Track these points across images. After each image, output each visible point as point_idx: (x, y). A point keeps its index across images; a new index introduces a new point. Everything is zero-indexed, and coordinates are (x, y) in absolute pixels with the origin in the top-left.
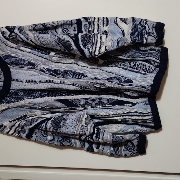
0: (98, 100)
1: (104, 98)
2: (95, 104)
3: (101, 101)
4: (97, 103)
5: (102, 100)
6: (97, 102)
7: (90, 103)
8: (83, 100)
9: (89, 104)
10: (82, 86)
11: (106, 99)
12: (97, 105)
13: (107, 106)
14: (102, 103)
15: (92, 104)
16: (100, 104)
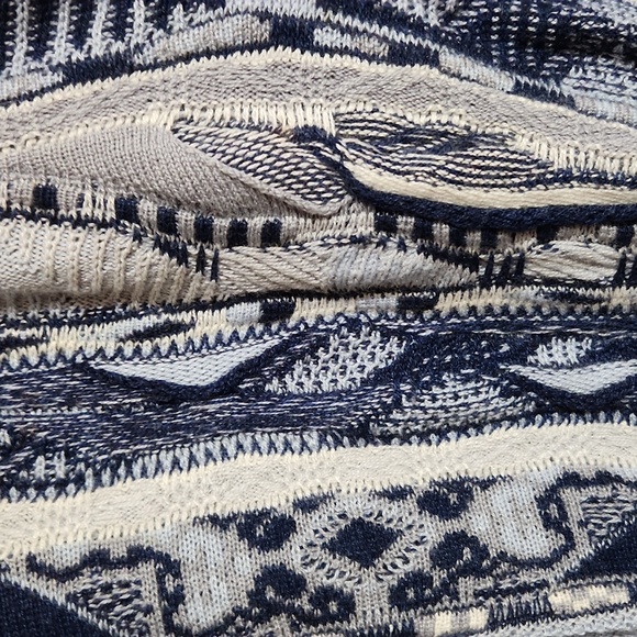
0: (434, 530)
1: (486, 484)
2: (397, 598)
3: (472, 542)
4: (418, 580)
5: (476, 522)
6: (420, 561)
7: (325, 595)
8: (212, 540)
9: (304, 603)
10: (185, 218)
11: (527, 495)
12: (425, 604)
13: (559, 599)
14: (479, 573)
15: (348, 605)
16: (467, 585)
